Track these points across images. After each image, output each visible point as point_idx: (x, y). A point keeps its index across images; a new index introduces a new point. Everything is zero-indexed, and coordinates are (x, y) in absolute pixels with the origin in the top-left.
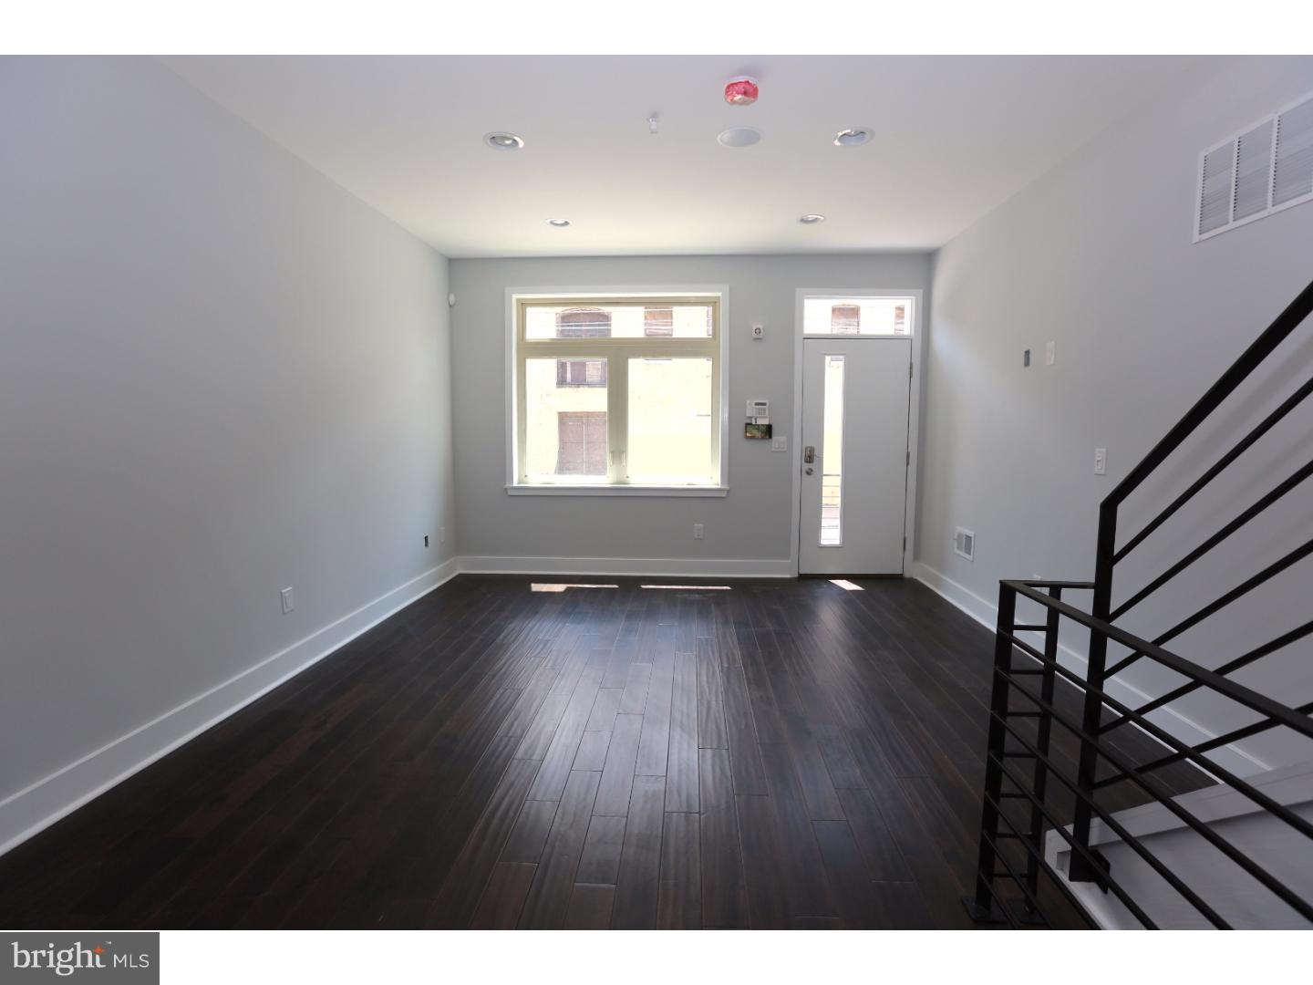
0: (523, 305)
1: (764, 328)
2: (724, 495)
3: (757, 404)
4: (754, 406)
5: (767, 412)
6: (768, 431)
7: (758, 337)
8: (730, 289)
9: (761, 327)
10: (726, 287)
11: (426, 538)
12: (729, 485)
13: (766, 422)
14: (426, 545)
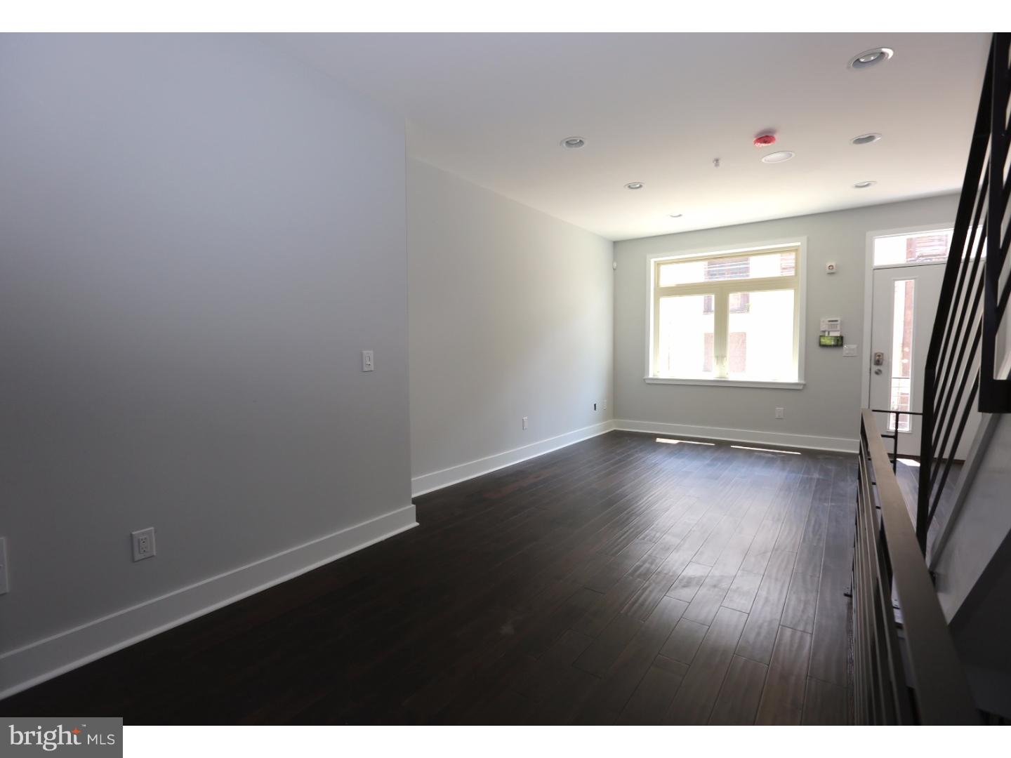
0: (658, 264)
1: (836, 265)
2: (801, 387)
3: (830, 321)
4: (828, 323)
5: (839, 327)
6: (839, 342)
7: (832, 272)
8: (808, 238)
9: (833, 264)
10: (804, 238)
11: (595, 405)
12: (805, 380)
13: (838, 334)
14: (595, 409)
